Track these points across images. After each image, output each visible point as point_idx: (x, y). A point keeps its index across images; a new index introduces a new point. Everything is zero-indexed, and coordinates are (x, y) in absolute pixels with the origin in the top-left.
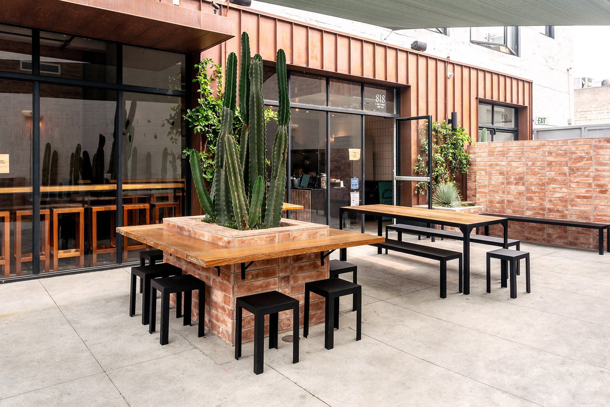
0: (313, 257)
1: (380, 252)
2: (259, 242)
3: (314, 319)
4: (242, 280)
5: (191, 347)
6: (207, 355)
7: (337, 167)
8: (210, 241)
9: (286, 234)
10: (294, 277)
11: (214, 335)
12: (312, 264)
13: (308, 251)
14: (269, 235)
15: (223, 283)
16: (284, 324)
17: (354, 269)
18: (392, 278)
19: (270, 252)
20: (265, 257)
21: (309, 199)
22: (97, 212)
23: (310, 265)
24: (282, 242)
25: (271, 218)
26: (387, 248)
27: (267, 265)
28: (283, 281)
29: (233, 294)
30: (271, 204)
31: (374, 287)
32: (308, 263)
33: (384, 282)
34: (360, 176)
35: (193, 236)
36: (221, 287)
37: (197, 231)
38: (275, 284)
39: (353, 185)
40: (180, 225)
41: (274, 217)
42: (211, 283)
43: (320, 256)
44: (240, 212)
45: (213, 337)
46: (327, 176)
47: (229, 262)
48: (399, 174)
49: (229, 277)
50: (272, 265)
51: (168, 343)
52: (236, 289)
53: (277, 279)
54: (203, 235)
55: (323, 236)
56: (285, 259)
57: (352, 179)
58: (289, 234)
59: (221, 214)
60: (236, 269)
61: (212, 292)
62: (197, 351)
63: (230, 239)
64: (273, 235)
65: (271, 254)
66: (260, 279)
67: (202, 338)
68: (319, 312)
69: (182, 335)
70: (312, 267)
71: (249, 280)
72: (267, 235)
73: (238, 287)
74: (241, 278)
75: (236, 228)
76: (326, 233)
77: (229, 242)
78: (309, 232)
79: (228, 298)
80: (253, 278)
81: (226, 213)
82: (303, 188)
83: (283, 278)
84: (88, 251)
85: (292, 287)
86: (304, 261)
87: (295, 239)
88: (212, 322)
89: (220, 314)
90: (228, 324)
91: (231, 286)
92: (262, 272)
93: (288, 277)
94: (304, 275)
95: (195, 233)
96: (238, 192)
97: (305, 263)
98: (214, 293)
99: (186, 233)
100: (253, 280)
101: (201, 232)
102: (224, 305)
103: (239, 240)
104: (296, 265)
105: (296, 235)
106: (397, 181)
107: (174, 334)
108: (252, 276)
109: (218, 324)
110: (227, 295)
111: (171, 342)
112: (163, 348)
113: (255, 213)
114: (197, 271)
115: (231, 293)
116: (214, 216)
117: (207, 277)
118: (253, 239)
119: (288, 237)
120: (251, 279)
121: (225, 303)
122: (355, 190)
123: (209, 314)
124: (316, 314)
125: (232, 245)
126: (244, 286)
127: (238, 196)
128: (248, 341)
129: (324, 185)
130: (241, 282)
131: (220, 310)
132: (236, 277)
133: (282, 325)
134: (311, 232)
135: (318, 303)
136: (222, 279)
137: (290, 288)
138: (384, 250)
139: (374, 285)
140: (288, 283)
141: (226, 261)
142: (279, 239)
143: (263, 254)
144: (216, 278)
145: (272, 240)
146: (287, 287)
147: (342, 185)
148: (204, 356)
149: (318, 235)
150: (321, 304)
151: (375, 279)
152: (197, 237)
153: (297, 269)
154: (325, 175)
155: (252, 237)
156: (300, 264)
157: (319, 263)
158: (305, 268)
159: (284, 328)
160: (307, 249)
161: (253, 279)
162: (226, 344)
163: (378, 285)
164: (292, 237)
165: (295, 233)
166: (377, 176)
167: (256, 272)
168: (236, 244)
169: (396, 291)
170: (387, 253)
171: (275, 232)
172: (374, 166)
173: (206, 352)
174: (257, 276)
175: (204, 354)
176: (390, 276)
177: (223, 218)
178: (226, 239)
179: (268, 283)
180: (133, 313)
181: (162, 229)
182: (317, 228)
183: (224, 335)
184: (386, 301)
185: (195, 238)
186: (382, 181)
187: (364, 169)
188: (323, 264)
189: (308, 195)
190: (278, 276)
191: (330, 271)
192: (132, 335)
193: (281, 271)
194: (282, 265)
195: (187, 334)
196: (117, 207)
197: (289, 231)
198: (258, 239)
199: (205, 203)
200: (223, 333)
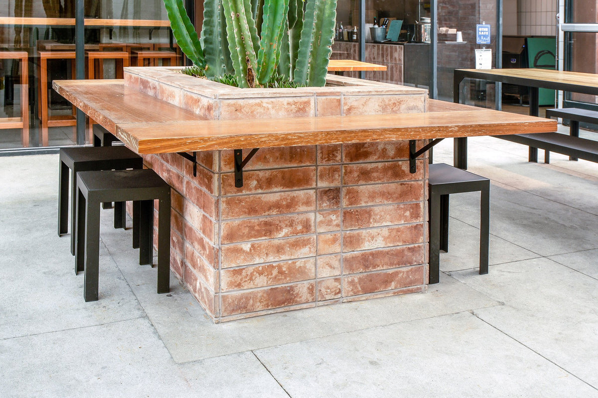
0: (391, 153)
1: (533, 158)
2: (273, 112)
3: (393, 283)
4: (235, 189)
5: (137, 313)
6: (160, 338)
7: (450, 13)
8: (183, 106)
9: (331, 101)
10: (349, 192)
11: (188, 291)
12: (390, 168)
13: (375, 137)
14: (296, 100)
15: (201, 191)
16: (328, 288)
17: (483, 186)
18: (563, 212)
19: (286, 132)
20: (277, 143)
21: (400, 60)
22: (48, 60)
23: (385, 170)
24: (323, 115)
25: (307, 70)
26: (549, 148)
27: (291, 161)
28: (325, 198)
29: (218, 216)
30: (308, 42)
31: (524, 226)
32: (380, 165)
33: (546, 219)
34: (494, 22)
35: (159, 97)
36: (198, 200)
37: (165, 87)
38: (307, 203)
39: (480, 36)
40: (144, 78)
41: (312, 68)
42: (185, 189)
43: (408, 152)
44: (241, 51)
45: (184, 296)
46: (432, 23)
47: (192, 146)
48: (569, 18)
49: (210, 179)
50: (301, 161)
51: (97, 299)
52: (223, 206)
53: (312, 192)
54: (172, 95)
55: (414, 111)
56: (330, 152)
57: (478, 26)
58: (339, 101)
59: (214, 60)
60: (222, 163)
61: (185, 206)
62: (144, 323)
63: (211, 101)
64: (304, 99)
65: (290, 137)
66: (275, 189)
67: (164, 296)
68: (405, 269)
69: (131, 284)
70: (390, 173)
71: (251, 190)
72: (291, 100)
73: (228, 203)
74: (233, 183)
75: (235, 84)
76: (421, 105)
77: (209, 108)
78: (383, 100)
79: (208, 224)
80: (260, 186)
81: (223, 57)
82: (390, 42)
83: (326, 192)
84: (35, 122)
85: (345, 213)
86: (371, 160)
87: (353, 112)
88: (186, 266)
89: (197, 254)
90: (209, 277)
91: (214, 200)
92: (280, 176)
93: (337, 190)
94: (371, 190)
95: (163, 92)
96: (236, 11)
97: (374, 165)
98: (188, 209)
99: (151, 93)
100: (260, 191)
101: (171, 89)
102: (202, 235)
103: (229, 105)
104: (355, 166)
105: (355, 104)
106: (565, 33)
107: (117, 280)
108: (258, 182)
109: (195, 271)
110: (208, 215)
111: (104, 297)
112: (85, 308)
113: (268, 54)
114: (165, 163)
115: (214, 214)
116: (202, 61)
117: (179, 177)
118: (259, 105)
119: (337, 106)
120: (256, 188)
121: (204, 232)
122: (484, 45)
123: (182, 249)
124: (397, 273)
125: (214, 113)
126: (240, 201)
127: (238, 19)
128: (248, 315)
129: (426, 38)
130: (233, 193)
131: (196, 245)
132: (223, 181)
133: (323, 290)
134: (387, 101)
135: (403, 250)
136: (200, 183)
137: (341, 214)
138: (541, 153)
139: (525, 222)
140: (337, 203)
141: (185, 144)
142: (316, 110)
143: (270, 135)
144: (191, 179)
145: (302, 110)
146: (334, 212)
147: (460, 39)
148: (154, 339)
149: (403, 107)
150: (410, 254)
151: (525, 209)
152: (164, 99)
153: (356, 174)
154: (428, 20)
155: (258, 101)
156: (363, 165)
157: (405, 166)
158: (375, 174)
159: (328, 297)
160: (374, 131)
161: (261, 188)
162: (206, 316)
163: (534, 222)
164: (346, 107)
165: (353, 98)
166: (523, 28)
167: (268, 174)
168: (223, 110)
169: (575, 238)
170: (547, 161)
171: (307, 95)
172: (519, 12)
173: (162, 330)
174: (269, 182)
175: (156, 332)
176: (557, 206)
177: (218, 68)
178: (205, 102)
179: (293, 199)
180: (63, 230)
181: (122, 86)
182: (401, 93)
183: (203, 297)
184: (552, 257)
185: (162, 102)
186: (532, 37)
187: (501, 9)
188: (413, 169)
189: (399, 53)
190: (314, 186)
191: (430, 186)
192: (45, 273)
193: (322, 177)
194: (323, 165)
195: (139, 282)
196: (76, 54)
197: (339, 94)
198: (270, 106)
199: (183, 36)
200: (202, 292)
